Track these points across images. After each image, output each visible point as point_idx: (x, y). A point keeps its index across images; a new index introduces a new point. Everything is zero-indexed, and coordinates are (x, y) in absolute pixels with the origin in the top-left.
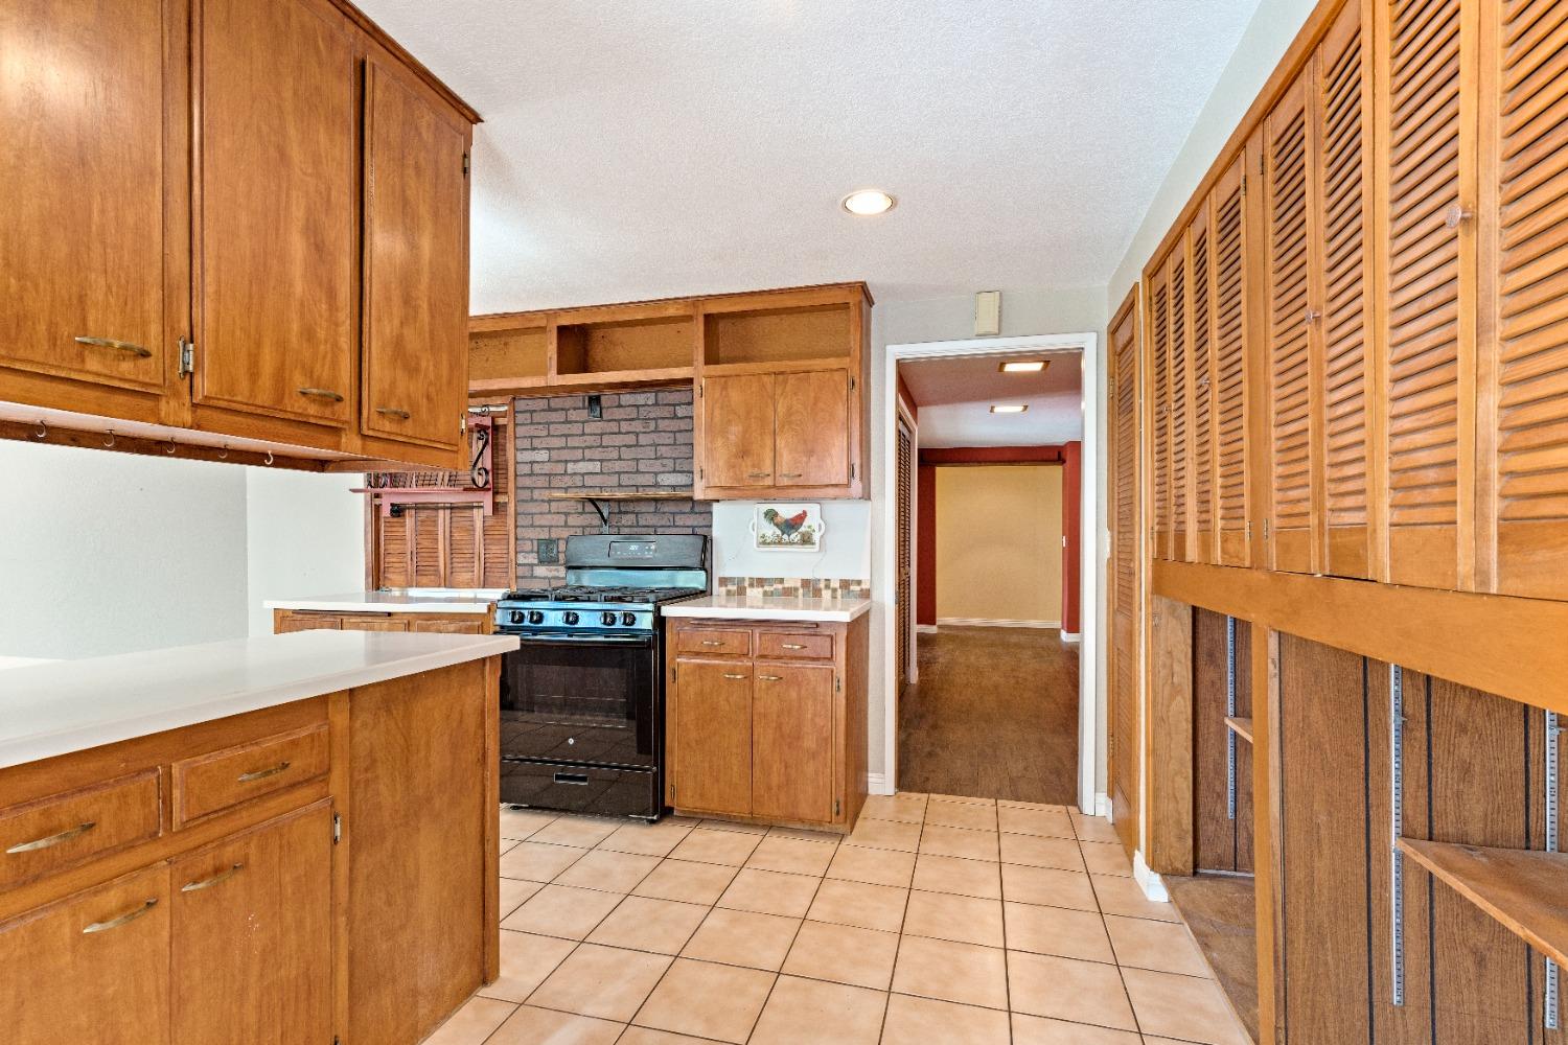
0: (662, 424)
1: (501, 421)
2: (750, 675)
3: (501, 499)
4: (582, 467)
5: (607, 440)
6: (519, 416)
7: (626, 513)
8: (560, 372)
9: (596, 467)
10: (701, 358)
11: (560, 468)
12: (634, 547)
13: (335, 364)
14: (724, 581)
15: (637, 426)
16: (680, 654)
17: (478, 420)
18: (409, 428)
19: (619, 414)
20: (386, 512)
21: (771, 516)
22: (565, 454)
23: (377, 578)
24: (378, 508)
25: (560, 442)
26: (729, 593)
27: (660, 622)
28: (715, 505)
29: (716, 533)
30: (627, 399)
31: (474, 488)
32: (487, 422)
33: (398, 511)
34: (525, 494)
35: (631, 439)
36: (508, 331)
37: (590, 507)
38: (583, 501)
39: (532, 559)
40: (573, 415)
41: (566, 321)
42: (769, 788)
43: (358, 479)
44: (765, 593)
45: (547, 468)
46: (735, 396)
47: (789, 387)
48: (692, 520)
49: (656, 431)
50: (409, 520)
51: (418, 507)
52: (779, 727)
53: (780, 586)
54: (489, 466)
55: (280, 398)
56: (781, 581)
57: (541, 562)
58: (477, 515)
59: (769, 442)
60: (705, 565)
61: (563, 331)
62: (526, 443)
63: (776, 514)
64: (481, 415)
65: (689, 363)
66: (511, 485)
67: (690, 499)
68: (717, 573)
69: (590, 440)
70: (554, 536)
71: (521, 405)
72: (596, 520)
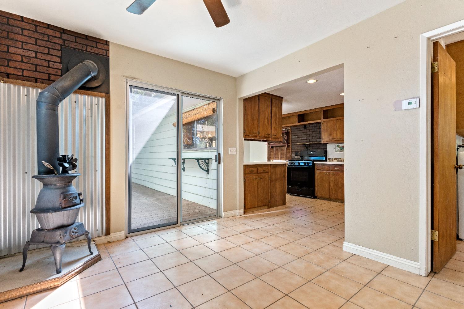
0: (317, 130)
1: (289, 131)
2: (329, 174)
3: (289, 144)
4: (303, 138)
5: (307, 133)
6: (292, 130)
7: (311, 146)
8: (298, 122)
9: (305, 138)
10: (322, 117)
11: (299, 139)
12: (312, 153)
13: (269, 131)
14: (329, 159)
15: (313, 130)
16: (317, 170)
17: (285, 131)
18: (276, 137)
19: (310, 128)
20: (270, 148)
21: (338, 146)
22: (300, 136)
23: (269, 159)
24: (269, 147)
25: (299, 134)
26: (330, 161)
27: (314, 164)
28: (327, 145)
29: (328, 149)
30: (310, 126)
31: (284, 143)
32: (286, 131)
33: (272, 147)
34: (293, 144)
35: (311, 133)
36: (289, 116)
37: (304, 146)
38: (303, 144)
39: (294, 155)
40: (301, 129)
41: (299, 114)
42: (333, 193)
43: (266, 143)
44: (337, 161)
45: (297, 139)
46: (329, 124)
47: (339, 122)
48: (323, 147)
49: (316, 131)
50: (274, 149)
51: (276, 147)
52: (335, 183)
53: (340, 160)
54: (287, 139)
55: (265, 135)
56: (340, 158)
57: (296, 156)
58: (285, 147)
59: (335, 132)
60: (326, 156)
61: (299, 116)
62: (293, 135)
63: (339, 146)
64: (285, 130)
65: (320, 119)
66: (291, 142)
67: (321, 143)
68: (328, 157)
69: (304, 134)
70: (298, 151)
71: (292, 128)
72: (305, 148)
